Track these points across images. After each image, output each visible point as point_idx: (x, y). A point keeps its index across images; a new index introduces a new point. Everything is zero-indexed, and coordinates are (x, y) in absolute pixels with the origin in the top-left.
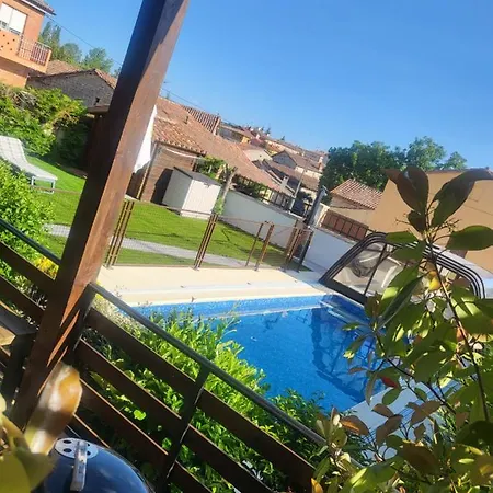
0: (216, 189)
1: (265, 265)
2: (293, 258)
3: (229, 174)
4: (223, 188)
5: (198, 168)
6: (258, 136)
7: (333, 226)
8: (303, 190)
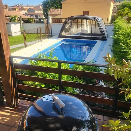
0: (18, 25)
1: (43, 39)
2: (49, 34)
3: (20, 19)
4: (20, 24)
5: (10, 21)
6: (20, 7)
7: (55, 22)
8: (40, 17)
